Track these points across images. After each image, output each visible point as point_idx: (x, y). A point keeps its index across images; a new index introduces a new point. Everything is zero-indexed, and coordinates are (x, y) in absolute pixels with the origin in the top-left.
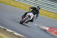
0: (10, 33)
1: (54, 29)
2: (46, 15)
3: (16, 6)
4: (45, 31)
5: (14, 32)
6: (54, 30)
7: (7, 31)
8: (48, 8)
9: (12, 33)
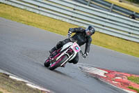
0: (18, 84)
1: (116, 73)
2: (98, 41)
3: (31, 23)
4: (97, 79)
5: (25, 81)
6: (116, 76)
7: (10, 79)
8: (103, 26)
9: (23, 84)
